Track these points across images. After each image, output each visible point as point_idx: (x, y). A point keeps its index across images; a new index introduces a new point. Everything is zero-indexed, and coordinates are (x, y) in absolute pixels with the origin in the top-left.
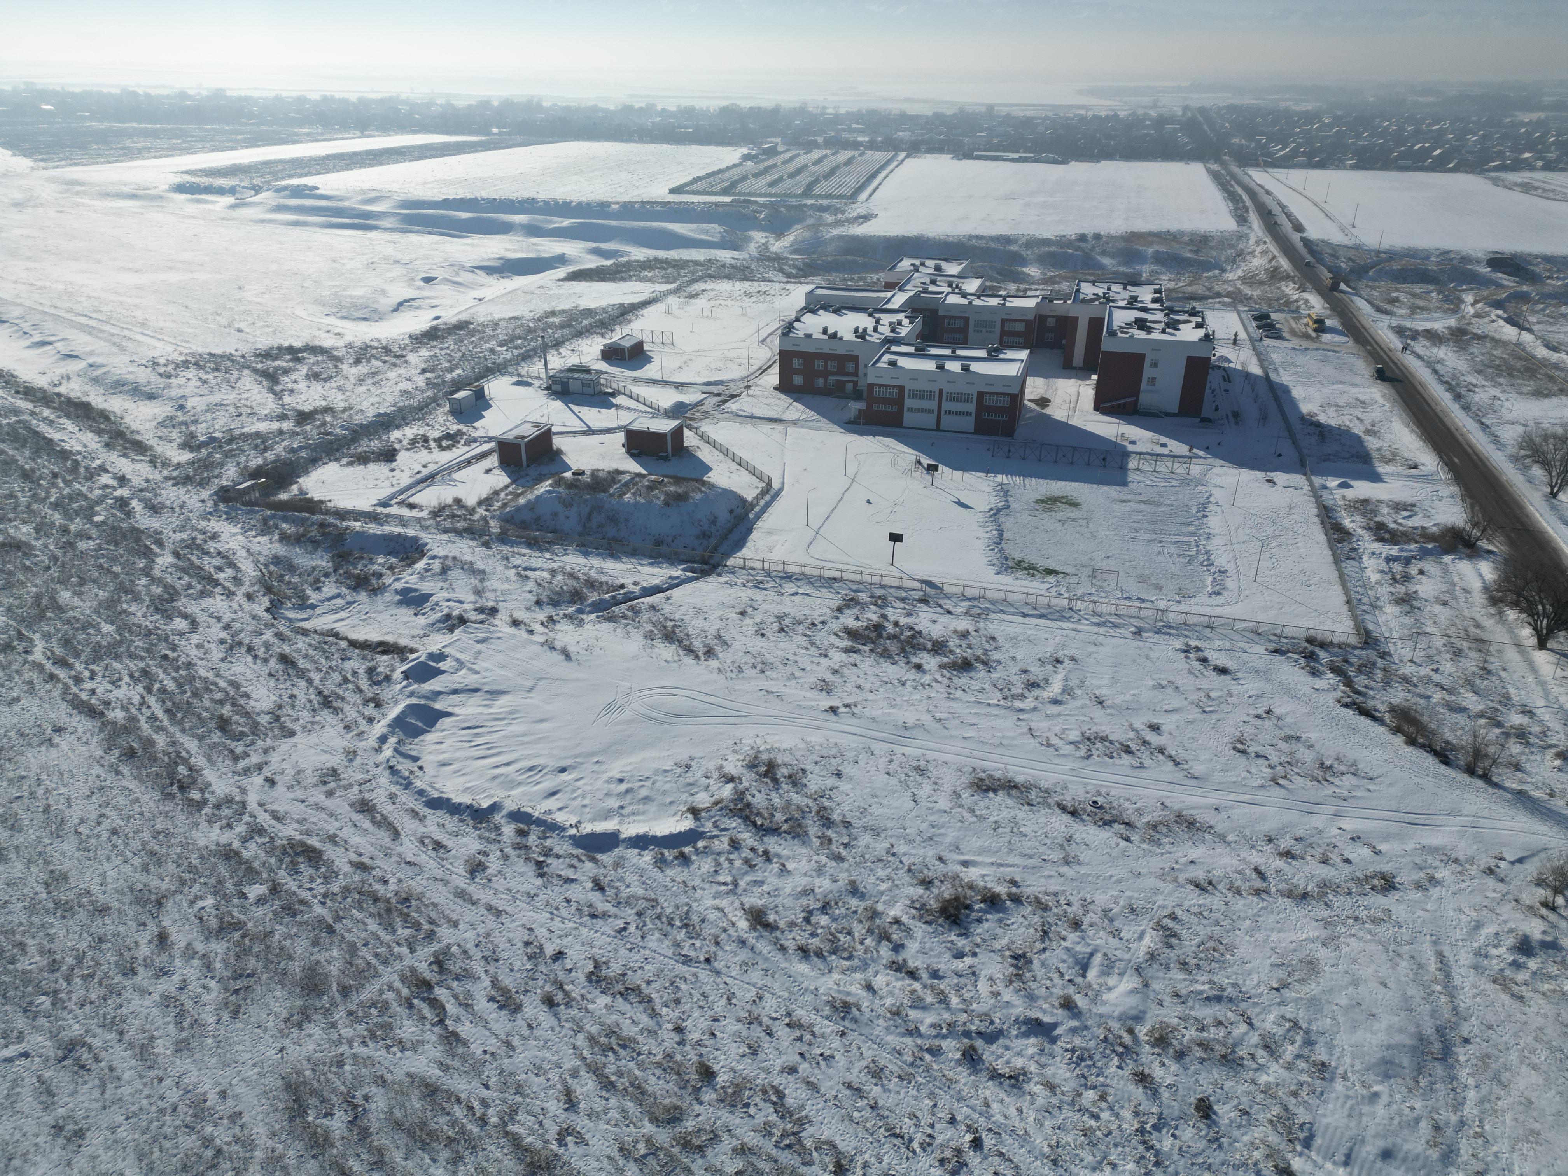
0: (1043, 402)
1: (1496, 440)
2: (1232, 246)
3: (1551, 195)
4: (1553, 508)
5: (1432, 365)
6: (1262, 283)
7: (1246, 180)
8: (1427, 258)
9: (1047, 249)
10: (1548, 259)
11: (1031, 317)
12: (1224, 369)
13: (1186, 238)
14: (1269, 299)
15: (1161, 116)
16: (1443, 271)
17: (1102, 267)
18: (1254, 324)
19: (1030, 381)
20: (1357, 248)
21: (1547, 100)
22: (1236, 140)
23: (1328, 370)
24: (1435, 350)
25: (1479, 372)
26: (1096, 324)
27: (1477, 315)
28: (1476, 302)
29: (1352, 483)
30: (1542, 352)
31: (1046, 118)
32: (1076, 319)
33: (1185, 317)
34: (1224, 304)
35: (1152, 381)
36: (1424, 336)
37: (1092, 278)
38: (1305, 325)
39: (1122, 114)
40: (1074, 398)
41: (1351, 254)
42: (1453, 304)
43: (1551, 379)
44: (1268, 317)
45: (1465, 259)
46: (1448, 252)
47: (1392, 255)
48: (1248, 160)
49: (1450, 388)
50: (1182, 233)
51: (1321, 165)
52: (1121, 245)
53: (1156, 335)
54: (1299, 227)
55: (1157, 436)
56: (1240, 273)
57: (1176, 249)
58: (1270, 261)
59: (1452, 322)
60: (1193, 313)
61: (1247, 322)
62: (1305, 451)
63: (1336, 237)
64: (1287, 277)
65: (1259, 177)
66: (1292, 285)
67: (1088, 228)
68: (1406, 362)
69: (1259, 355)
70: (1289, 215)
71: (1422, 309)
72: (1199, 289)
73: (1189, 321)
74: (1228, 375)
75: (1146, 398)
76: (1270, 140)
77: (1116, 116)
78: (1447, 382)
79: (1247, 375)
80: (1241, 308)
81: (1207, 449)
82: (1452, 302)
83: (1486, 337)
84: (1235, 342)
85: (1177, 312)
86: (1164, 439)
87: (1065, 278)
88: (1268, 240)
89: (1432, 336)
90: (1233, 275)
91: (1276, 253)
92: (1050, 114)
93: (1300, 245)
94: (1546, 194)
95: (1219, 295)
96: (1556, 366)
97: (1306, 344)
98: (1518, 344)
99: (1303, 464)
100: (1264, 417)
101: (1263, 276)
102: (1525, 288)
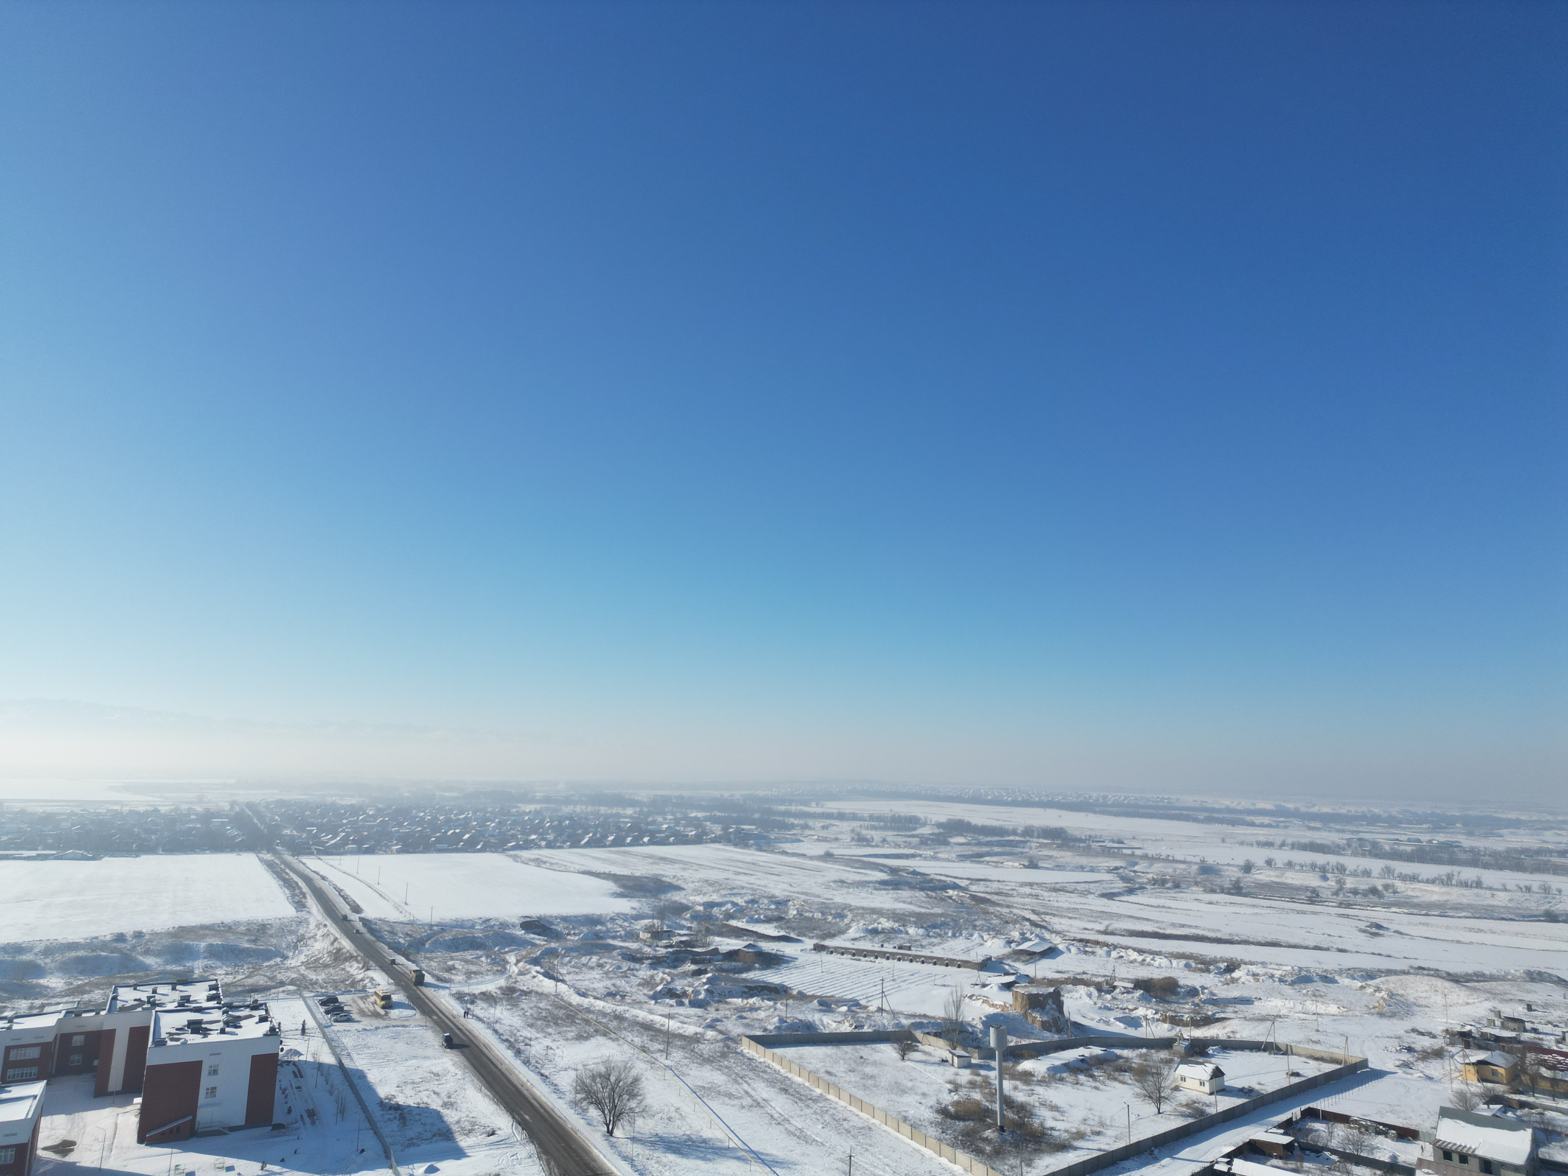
0: (65, 1147)
1: (556, 1089)
2: (291, 932)
3: (556, 867)
4: (613, 1146)
5: (491, 1025)
6: (326, 966)
7: (301, 867)
8: (473, 927)
9: (73, 954)
10: (565, 919)
11: (50, 1039)
12: (294, 1063)
13: (243, 928)
14: (335, 981)
15: (208, 810)
16: (487, 937)
17: (145, 968)
18: (322, 1009)
19: (45, 1122)
20: (411, 923)
21: (539, 795)
22: (287, 832)
23: (401, 1047)
24: (492, 1010)
25: (531, 1026)
26: (139, 1036)
27: (521, 973)
28: (518, 961)
29: (438, 1165)
30: (576, 999)
31: (73, 814)
32: (113, 1032)
33: (247, 1012)
34: (289, 993)
35: (212, 1091)
36: (481, 999)
37: (132, 982)
38: (373, 1004)
39: (163, 809)
40: (109, 1134)
41: (407, 929)
42: (500, 966)
43: (587, 1022)
44: (336, 1000)
45: (504, 925)
46: (489, 920)
47: (443, 927)
48: (300, 849)
49: (511, 1046)
50: (237, 924)
51: (370, 851)
52: (169, 941)
53: (214, 1037)
54: (357, 909)
55: (220, 1159)
56: (302, 958)
57: (232, 940)
58: (332, 944)
59: (502, 982)
60: (255, 1007)
61: (314, 1009)
62: (388, 1140)
63: (393, 916)
64: (351, 958)
65: (313, 864)
66: (356, 965)
67: (127, 927)
68: (470, 1027)
69: (329, 1041)
70: (345, 898)
71: (475, 973)
72: (260, 980)
73: (251, 1016)
74: (298, 1069)
75: (205, 1114)
76: (321, 830)
77: (156, 811)
78: (507, 1040)
79: (320, 1066)
80: (307, 994)
81: (282, 1162)
82: (499, 965)
83: (531, 992)
84: (303, 1031)
85: (237, 1008)
86: (229, 1161)
87: (98, 986)
88: (328, 922)
89: (488, 998)
90: (296, 961)
91: (338, 936)
92: (77, 810)
93: (359, 926)
94: (553, 867)
95: (282, 984)
96: (588, 1010)
97: (376, 1023)
98: (557, 995)
99: (388, 1157)
100: (342, 1111)
101: (327, 959)
102: (553, 945)
